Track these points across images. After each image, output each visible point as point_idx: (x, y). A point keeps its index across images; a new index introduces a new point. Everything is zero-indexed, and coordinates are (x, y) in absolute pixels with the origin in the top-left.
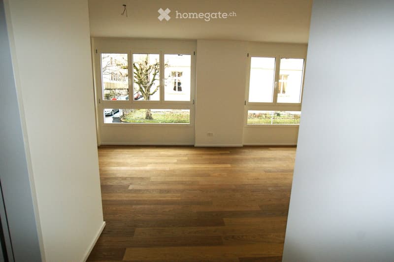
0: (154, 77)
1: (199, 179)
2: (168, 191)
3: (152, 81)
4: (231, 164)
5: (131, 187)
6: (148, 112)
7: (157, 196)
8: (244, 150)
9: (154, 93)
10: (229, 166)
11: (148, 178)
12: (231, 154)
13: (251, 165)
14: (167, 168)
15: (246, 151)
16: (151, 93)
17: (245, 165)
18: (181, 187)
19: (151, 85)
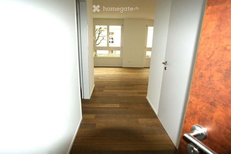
0: (99, 35)
1: (125, 77)
2: (114, 79)
3: (98, 38)
4: (138, 73)
5: (99, 78)
6: (95, 54)
7: (110, 80)
8: (144, 69)
9: (99, 44)
10: (137, 73)
11: (105, 76)
12: (138, 70)
13: (146, 73)
14: (112, 73)
15: (145, 69)
16: (97, 44)
17: (144, 73)
18: (118, 78)
19: (97, 39)
